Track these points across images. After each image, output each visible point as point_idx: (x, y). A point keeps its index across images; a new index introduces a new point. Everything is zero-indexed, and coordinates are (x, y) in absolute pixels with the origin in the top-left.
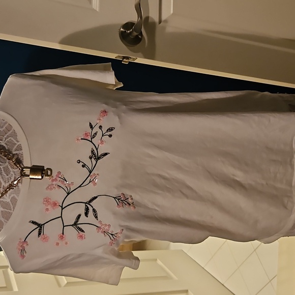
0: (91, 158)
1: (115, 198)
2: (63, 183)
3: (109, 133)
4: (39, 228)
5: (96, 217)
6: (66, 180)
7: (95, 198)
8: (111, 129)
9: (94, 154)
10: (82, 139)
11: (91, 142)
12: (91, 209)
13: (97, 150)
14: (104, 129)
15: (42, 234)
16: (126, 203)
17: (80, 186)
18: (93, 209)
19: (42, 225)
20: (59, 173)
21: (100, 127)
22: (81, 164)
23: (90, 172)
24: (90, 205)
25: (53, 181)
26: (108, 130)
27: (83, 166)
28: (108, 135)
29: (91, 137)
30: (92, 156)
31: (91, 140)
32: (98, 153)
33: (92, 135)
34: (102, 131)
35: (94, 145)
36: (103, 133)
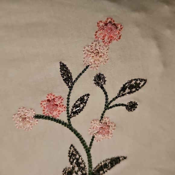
3: (126, 99)
11: (69, 126)
13: (88, 151)
21: (99, 80)
26: (124, 89)
28: (123, 105)
29: (68, 111)
30: (73, 168)
31: (69, 120)
32: (90, 161)
33: (72, 104)
34: (106, 93)
35: (78, 135)
36: (107, 99)
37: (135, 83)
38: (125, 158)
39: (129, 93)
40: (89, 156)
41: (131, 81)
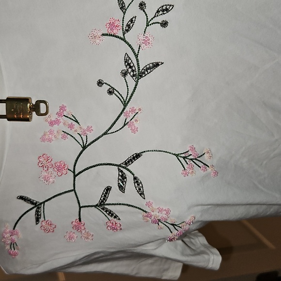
0: (124, 74)
1: (177, 155)
2: (71, 126)
3: (160, 19)
4: (35, 209)
5: (142, 194)
6: (77, 121)
7: (138, 156)
8: (165, 10)
9: (131, 67)
10: (103, 35)
11: (124, 40)
12: (130, 178)
13: (137, 56)
14: (151, 10)
15: (42, 219)
16: (201, 164)
17: (105, 133)
18: (135, 178)
19: (41, 204)
20: (63, 108)
21: (142, 6)
22: (105, 88)
23: (125, 104)
24: (128, 170)
25: (52, 123)
26: (158, 11)
27: (110, 92)
28: (158, 23)
29: (123, 29)
30: (128, 70)
31: (124, 35)
32: (138, 64)
33: (125, 24)
34: (146, 15)
35: (130, 46)
36: (147, 19)
37: (166, 8)
38: (162, 63)
39: (162, 14)
40: (137, 60)
41: (163, 7)
